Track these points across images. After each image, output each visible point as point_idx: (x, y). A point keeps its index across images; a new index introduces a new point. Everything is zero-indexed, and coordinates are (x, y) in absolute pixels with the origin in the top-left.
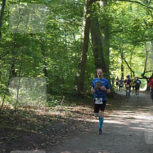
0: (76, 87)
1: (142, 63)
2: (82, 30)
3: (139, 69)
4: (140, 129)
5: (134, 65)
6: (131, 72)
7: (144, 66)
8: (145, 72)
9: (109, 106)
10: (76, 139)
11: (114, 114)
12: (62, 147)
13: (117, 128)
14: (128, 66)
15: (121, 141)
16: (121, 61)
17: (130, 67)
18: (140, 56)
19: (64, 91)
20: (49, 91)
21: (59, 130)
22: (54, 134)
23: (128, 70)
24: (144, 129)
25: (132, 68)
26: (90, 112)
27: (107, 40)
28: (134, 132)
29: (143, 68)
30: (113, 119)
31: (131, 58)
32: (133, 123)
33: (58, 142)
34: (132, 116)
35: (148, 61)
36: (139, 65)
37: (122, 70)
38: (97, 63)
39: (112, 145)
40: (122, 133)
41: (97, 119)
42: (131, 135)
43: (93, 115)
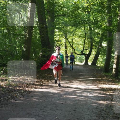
0: (23, 60)
1: (81, 43)
3: (79, 47)
4: (73, 97)
6: (73, 50)
7: (83, 45)
8: (83, 50)
9: (51, 76)
13: (51, 96)
14: (71, 45)
15: (51, 110)
16: (65, 41)
18: (80, 37)
23: (71, 48)
25: (74, 46)
27: (52, 22)
28: (66, 100)
29: (82, 47)
32: (67, 92)
34: (68, 85)
35: (86, 41)
36: (79, 44)
37: (66, 48)
40: (55, 101)
41: (35, 88)
42: (63, 104)
43: (33, 84)
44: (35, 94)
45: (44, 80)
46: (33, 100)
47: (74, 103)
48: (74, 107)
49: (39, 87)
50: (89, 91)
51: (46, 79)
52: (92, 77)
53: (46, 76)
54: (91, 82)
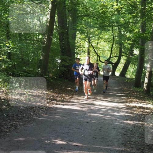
0: (40, 70)
1: (108, 48)
2: (48, 13)
3: (105, 54)
4: (98, 116)
5: (100, 50)
6: (97, 57)
7: (110, 51)
8: (110, 57)
9: (72, 90)
10: (32, 125)
11: (75, 100)
12: (16, 134)
13: (75, 114)
14: (95, 50)
15: (76, 128)
16: (88, 45)
17: (96, 52)
18: (106, 41)
19: (27, 74)
20: (11, 74)
21: (15, 115)
22: (11, 119)
23: (95, 55)
24: (101, 116)
25: (99, 52)
26: (50, 96)
27: (74, 24)
28: (91, 118)
29: (109, 53)
30: (73, 104)
31: (98, 42)
32: (91, 110)
33: (13, 127)
34: (92, 102)
35: (114, 46)
36: (105, 50)
37: (89, 54)
38: (63, 47)
39: (67, 132)
40: (79, 119)
41: (57, 104)
42: (88, 122)
43: (54, 100)
44: (58, 111)
45: (65, 95)
46: (56, 117)
47: (99, 122)
48: (100, 126)
49: (60, 103)
50: (115, 109)
51: (67, 94)
52: (119, 92)
53: (66, 90)
54: (118, 99)
